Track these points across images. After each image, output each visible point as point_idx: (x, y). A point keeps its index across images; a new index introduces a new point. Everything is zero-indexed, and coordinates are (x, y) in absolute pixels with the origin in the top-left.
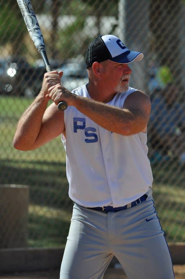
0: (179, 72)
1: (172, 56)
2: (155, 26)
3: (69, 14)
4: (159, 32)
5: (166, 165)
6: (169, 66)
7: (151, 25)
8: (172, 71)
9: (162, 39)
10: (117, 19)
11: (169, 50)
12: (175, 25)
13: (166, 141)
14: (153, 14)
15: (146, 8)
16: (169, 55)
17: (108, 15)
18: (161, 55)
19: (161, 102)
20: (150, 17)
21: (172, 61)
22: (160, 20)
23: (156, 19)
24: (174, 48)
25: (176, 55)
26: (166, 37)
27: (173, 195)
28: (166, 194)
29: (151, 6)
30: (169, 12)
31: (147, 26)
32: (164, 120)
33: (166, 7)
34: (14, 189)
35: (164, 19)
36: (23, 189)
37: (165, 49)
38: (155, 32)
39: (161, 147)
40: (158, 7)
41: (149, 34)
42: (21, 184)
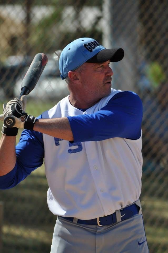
2: (146, 17)
4: (150, 24)
5: (160, 177)
6: (161, 63)
7: (141, 16)
8: (165, 69)
9: (154, 31)
10: (101, 10)
11: (161, 44)
13: (159, 149)
17: (91, 5)
18: (152, 50)
19: (154, 104)
20: (140, 7)
21: (165, 57)
22: (151, 10)
23: (147, 8)
26: (159, 29)
31: (136, 18)
32: (157, 124)
35: (156, 8)
37: (157, 43)
38: (145, 23)
39: (154, 156)
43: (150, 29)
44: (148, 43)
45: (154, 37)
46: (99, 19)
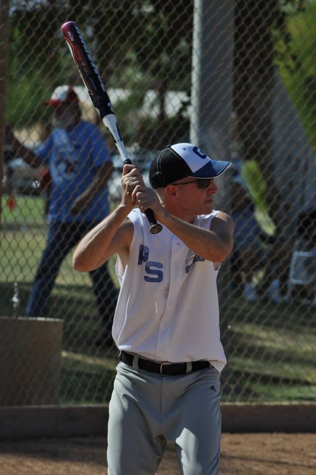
0: (272, 168)
1: (263, 146)
2: (241, 104)
3: (123, 86)
4: (246, 112)
6: (258, 160)
7: (236, 103)
8: (262, 167)
9: (250, 122)
10: (189, 95)
11: (259, 137)
12: (269, 104)
14: (238, 88)
15: (229, 80)
16: (259, 144)
17: (176, 89)
18: (247, 144)
21: (263, 152)
22: (247, 97)
23: (243, 95)
24: (266, 135)
25: (269, 145)
26: (256, 119)
27: (259, 338)
28: (250, 337)
29: (235, 78)
30: (260, 86)
31: (230, 104)
33: (256, 79)
34: (41, 322)
35: (253, 95)
36: (55, 323)
37: (254, 136)
38: (240, 112)
40: (245, 79)
41: (233, 115)
42: (51, 317)
43: (246, 119)
44: (243, 136)
45: (250, 128)
46: (185, 105)
